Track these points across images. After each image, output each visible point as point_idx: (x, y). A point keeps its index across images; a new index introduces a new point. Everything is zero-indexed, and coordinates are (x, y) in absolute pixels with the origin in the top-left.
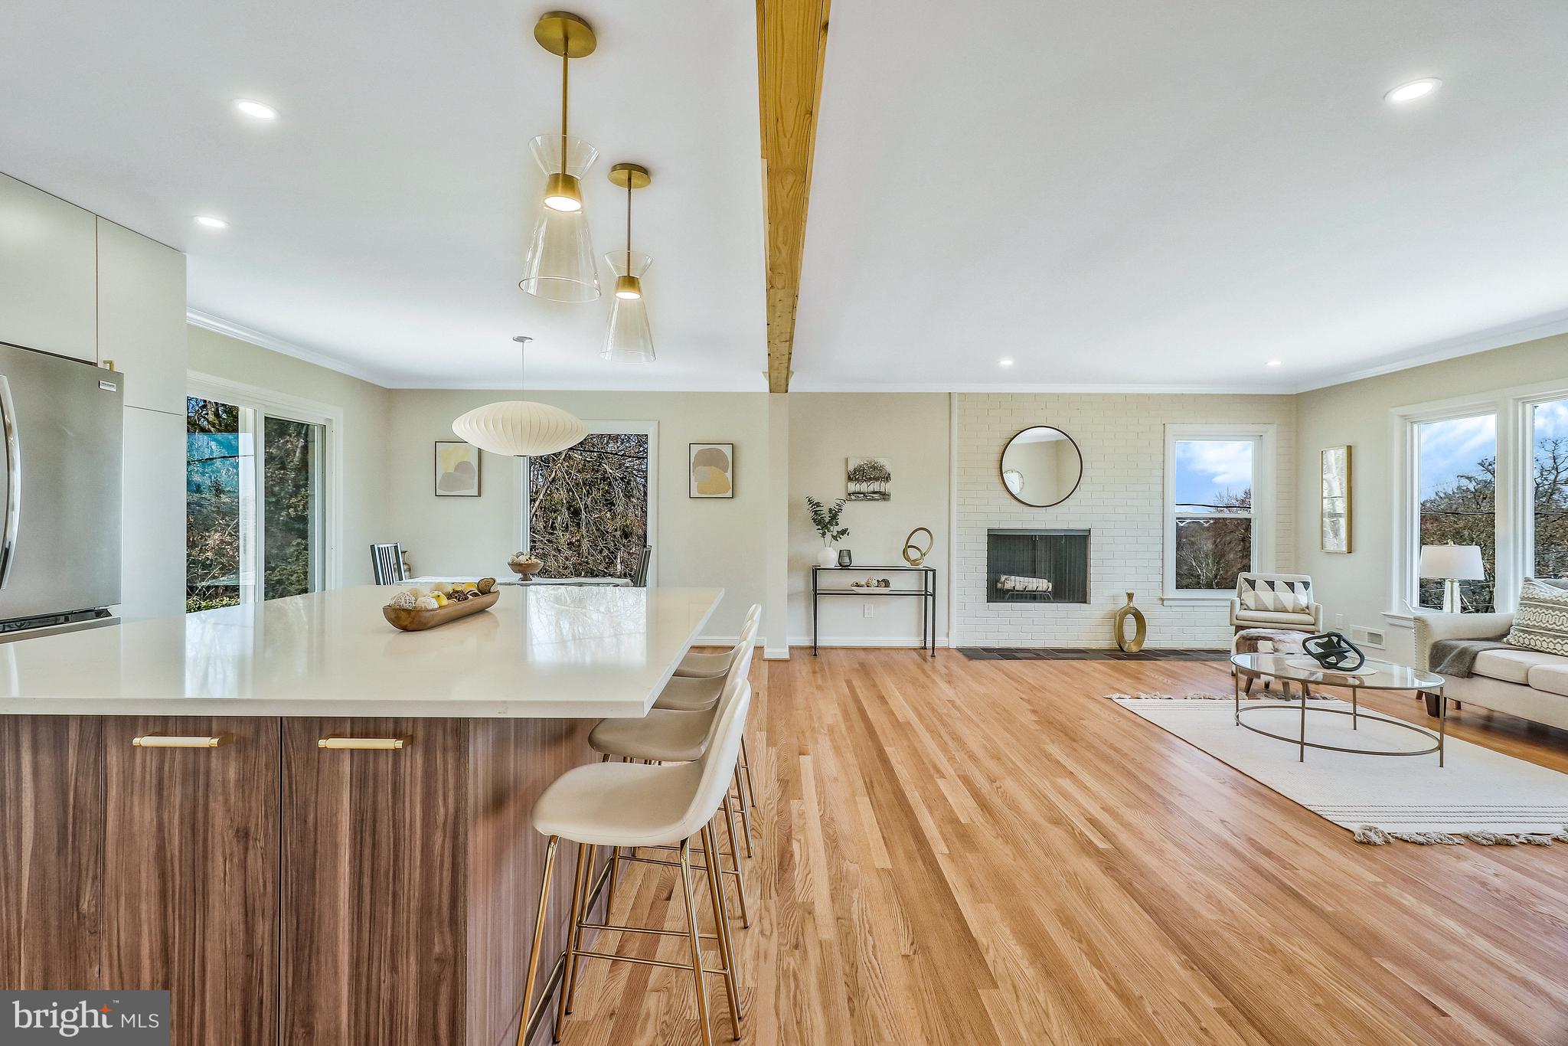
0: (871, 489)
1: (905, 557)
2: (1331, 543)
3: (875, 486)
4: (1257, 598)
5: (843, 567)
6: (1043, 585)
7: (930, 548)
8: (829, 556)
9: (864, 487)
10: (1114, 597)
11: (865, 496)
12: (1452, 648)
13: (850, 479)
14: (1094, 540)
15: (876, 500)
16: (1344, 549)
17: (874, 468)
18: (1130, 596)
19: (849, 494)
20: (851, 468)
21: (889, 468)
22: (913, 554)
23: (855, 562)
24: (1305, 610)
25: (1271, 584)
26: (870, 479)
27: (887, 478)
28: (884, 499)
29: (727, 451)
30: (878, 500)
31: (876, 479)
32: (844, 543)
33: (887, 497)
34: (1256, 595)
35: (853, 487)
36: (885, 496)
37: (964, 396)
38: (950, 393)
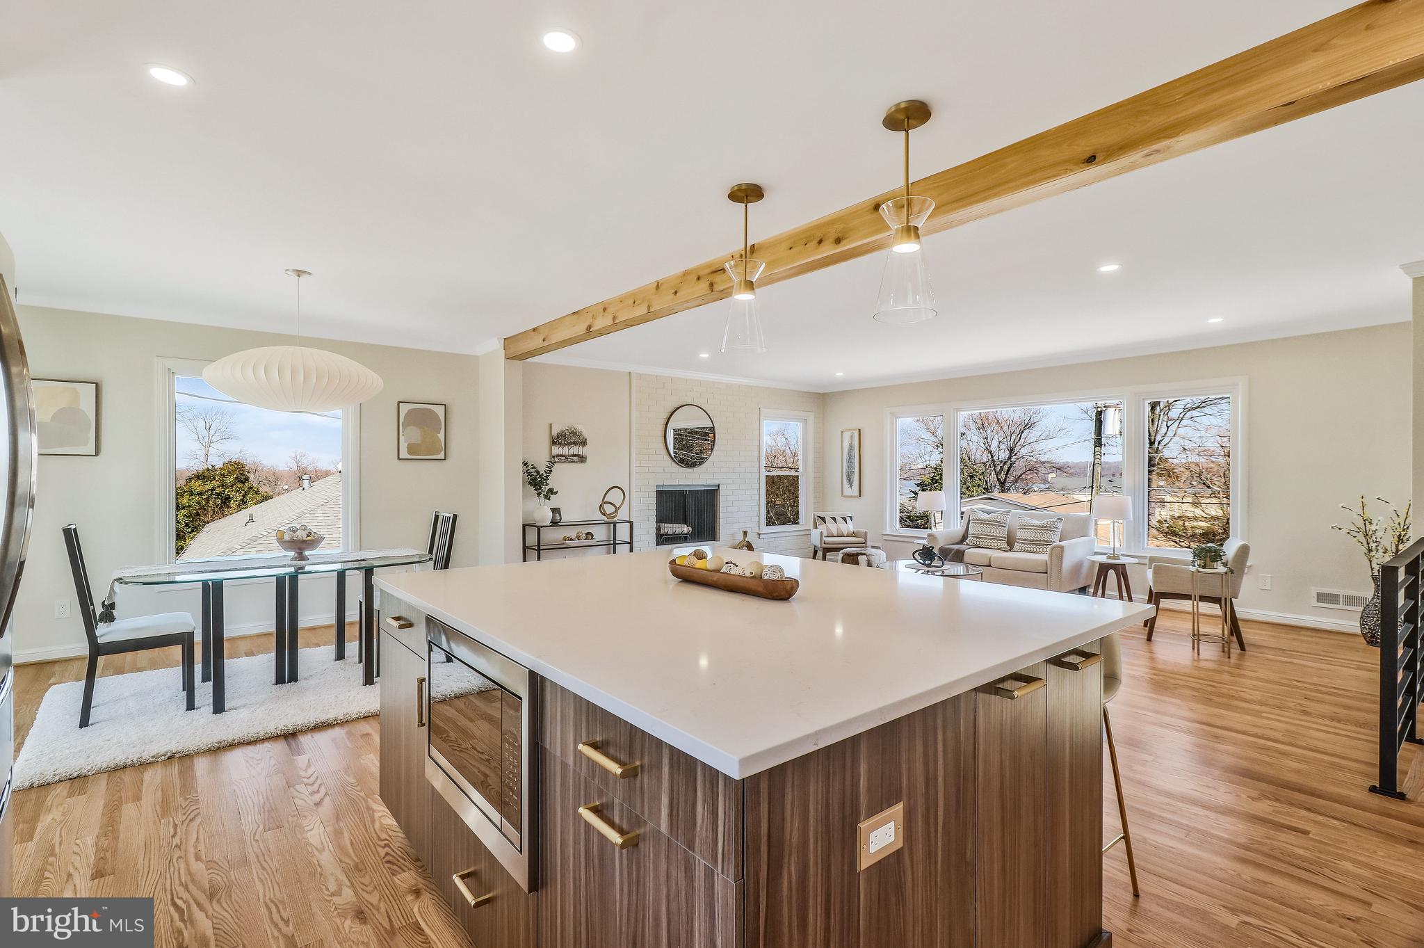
0: (571, 452)
1: (602, 513)
2: (848, 491)
3: (575, 450)
4: (828, 529)
5: (555, 523)
6: (686, 529)
7: (622, 504)
8: (545, 516)
9: (566, 451)
10: (733, 535)
11: (567, 459)
12: (951, 550)
13: (554, 443)
14: (722, 492)
15: (575, 462)
16: (858, 494)
17: (574, 433)
18: (745, 533)
19: (553, 457)
20: (555, 432)
21: (585, 434)
22: (609, 509)
23: (566, 517)
24: (854, 534)
25: (834, 519)
26: (571, 443)
27: (584, 443)
28: (582, 462)
29: (440, 411)
30: (576, 462)
31: (575, 443)
32: (555, 501)
33: (583, 459)
34: (827, 527)
35: (556, 450)
36: (582, 459)
37: (640, 376)
38: (630, 373)
